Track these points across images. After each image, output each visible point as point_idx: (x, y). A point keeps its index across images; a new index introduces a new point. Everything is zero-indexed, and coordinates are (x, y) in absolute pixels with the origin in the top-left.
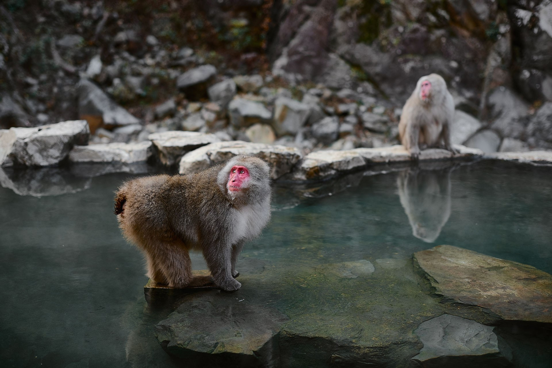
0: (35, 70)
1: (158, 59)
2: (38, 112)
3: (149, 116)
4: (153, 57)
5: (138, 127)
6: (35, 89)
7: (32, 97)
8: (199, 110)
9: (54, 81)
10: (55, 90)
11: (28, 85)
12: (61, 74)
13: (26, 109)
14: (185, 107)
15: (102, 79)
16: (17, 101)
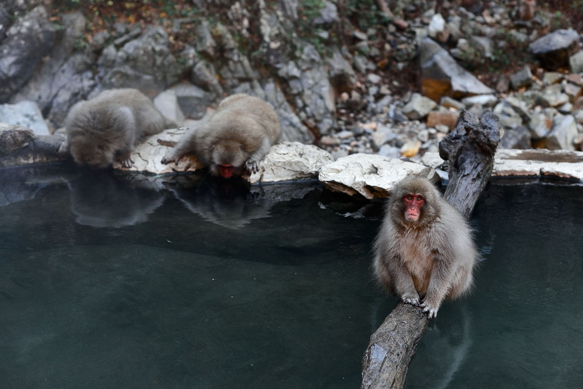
0: (362, 23)
1: (497, 17)
2: (368, 71)
3: (502, 85)
4: (492, 15)
5: (493, 98)
6: (364, 44)
7: (361, 53)
8: (560, 81)
9: (384, 36)
10: (388, 47)
11: (356, 40)
12: (392, 28)
13: (355, 67)
14: (541, 77)
15: (445, 37)
16: (347, 58)
